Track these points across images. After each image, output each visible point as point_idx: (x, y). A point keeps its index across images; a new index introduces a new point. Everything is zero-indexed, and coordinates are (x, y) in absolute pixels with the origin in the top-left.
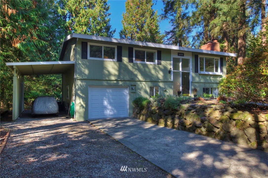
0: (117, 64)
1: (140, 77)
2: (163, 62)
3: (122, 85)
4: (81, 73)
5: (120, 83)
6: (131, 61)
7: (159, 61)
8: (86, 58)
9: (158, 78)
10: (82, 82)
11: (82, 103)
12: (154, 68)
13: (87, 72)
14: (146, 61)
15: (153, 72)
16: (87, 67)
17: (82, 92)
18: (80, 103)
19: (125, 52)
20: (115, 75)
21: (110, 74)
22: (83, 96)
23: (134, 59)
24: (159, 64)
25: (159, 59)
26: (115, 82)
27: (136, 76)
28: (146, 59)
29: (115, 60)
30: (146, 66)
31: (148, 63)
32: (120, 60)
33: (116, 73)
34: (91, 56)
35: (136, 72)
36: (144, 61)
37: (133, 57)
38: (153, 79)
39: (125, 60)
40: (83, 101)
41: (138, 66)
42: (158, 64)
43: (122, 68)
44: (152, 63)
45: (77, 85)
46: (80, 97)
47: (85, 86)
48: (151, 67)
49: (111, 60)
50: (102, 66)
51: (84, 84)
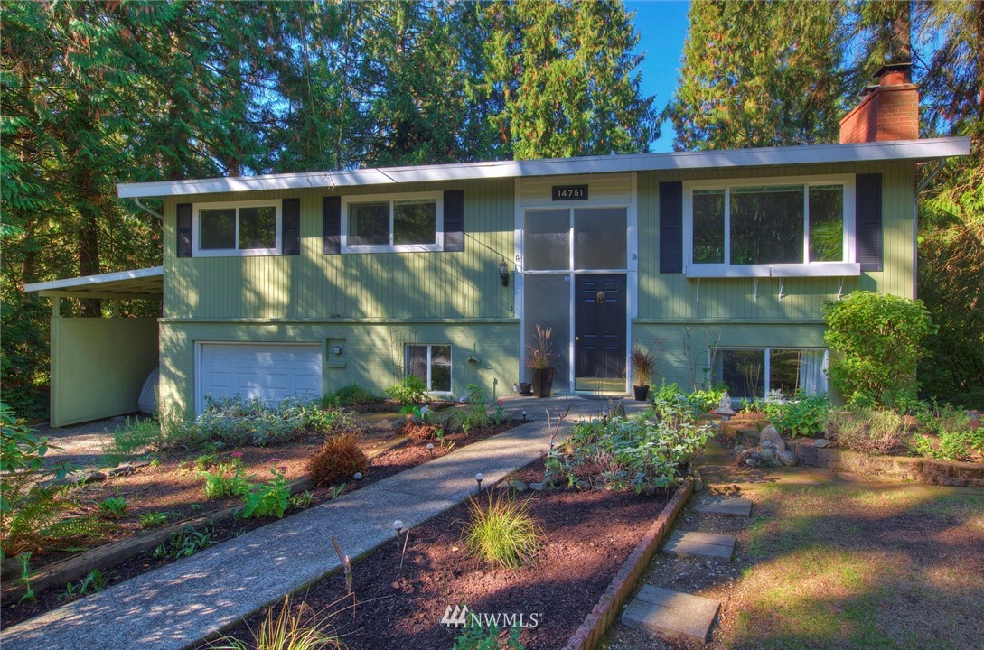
0: (285, 262)
1: (370, 309)
2: (475, 241)
3: (294, 338)
4: (180, 303)
5: (291, 331)
6: (333, 247)
7: (457, 235)
8: (189, 254)
9: (451, 311)
10: (174, 330)
11: (177, 396)
12: (434, 269)
13: (193, 298)
14: (392, 242)
15: (429, 285)
16: (197, 284)
17: (176, 364)
18: (171, 395)
19: (311, 216)
20: (277, 306)
21: (262, 303)
22: (179, 373)
23: (344, 239)
24: (453, 247)
25: (455, 223)
26: (273, 328)
27: (353, 303)
28: (391, 236)
29: (277, 251)
30: (398, 262)
31: (403, 248)
32: (292, 248)
33: (283, 297)
34: (205, 245)
35: (354, 290)
36: (388, 243)
37: (338, 233)
38: (427, 314)
39: (313, 245)
40: (178, 390)
41: (361, 267)
42: (446, 249)
43: (303, 278)
44: (419, 248)
45: (164, 340)
46: (171, 376)
47: (182, 344)
48: (418, 264)
49: (264, 252)
50: (238, 279)
51: (182, 335)
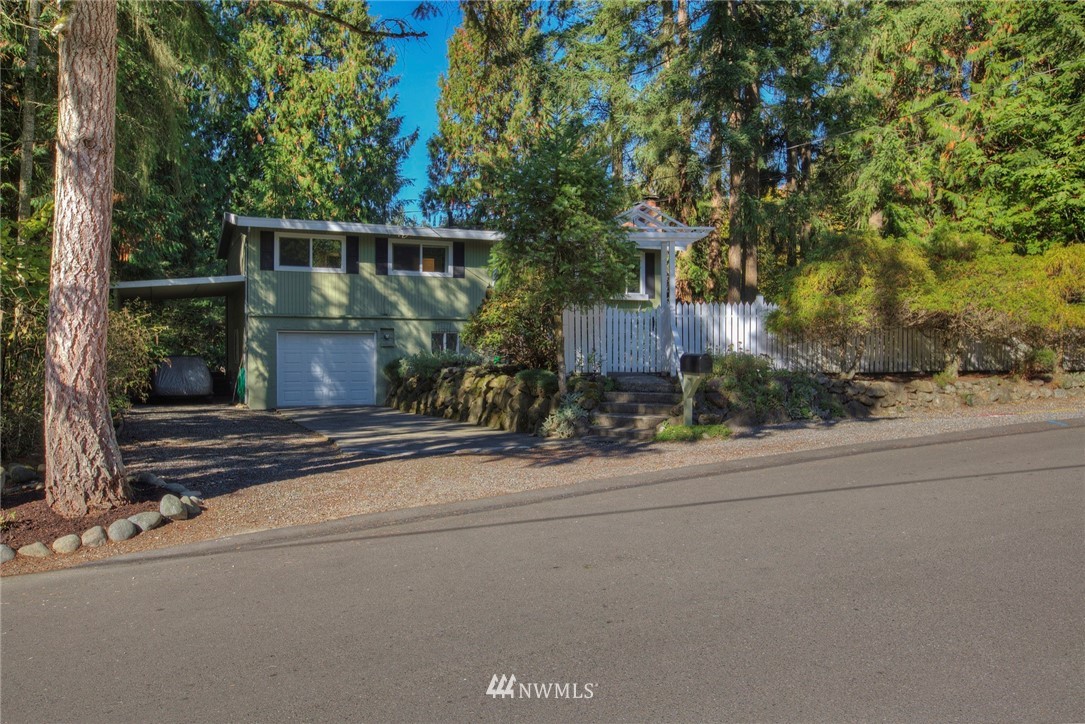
0: (347, 279)
1: (405, 309)
2: (469, 271)
3: (357, 328)
4: (260, 302)
5: (353, 324)
6: (382, 270)
7: (460, 268)
8: (272, 268)
9: (455, 311)
10: (261, 322)
11: (262, 369)
12: (445, 286)
13: (271, 299)
14: (421, 270)
15: (440, 295)
16: (276, 289)
17: (262, 344)
18: (257, 369)
19: (367, 250)
20: (340, 306)
21: (327, 302)
22: (264, 353)
23: (390, 265)
24: (459, 275)
25: (459, 261)
26: (340, 321)
27: (394, 306)
28: (421, 266)
29: (342, 270)
30: (422, 280)
31: (427, 274)
32: (353, 269)
33: (344, 300)
34: (283, 262)
35: (394, 298)
36: (418, 269)
37: (386, 261)
38: (441, 313)
39: (367, 269)
40: (263, 365)
41: (399, 283)
42: (455, 276)
43: (358, 290)
44: (438, 274)
45: (251, 328)
46: (257, 355)
47: (267, 331)
48: (435, 283)
49: (331, 270)
50: (307, 284)
51: (266, 326)
